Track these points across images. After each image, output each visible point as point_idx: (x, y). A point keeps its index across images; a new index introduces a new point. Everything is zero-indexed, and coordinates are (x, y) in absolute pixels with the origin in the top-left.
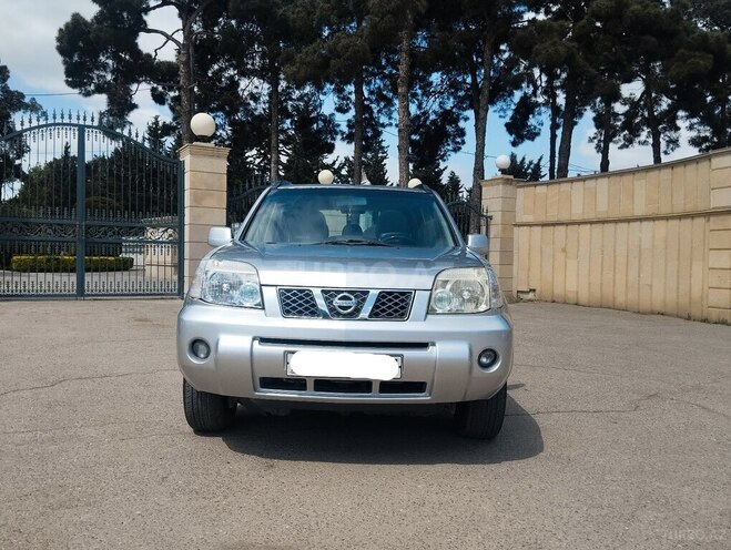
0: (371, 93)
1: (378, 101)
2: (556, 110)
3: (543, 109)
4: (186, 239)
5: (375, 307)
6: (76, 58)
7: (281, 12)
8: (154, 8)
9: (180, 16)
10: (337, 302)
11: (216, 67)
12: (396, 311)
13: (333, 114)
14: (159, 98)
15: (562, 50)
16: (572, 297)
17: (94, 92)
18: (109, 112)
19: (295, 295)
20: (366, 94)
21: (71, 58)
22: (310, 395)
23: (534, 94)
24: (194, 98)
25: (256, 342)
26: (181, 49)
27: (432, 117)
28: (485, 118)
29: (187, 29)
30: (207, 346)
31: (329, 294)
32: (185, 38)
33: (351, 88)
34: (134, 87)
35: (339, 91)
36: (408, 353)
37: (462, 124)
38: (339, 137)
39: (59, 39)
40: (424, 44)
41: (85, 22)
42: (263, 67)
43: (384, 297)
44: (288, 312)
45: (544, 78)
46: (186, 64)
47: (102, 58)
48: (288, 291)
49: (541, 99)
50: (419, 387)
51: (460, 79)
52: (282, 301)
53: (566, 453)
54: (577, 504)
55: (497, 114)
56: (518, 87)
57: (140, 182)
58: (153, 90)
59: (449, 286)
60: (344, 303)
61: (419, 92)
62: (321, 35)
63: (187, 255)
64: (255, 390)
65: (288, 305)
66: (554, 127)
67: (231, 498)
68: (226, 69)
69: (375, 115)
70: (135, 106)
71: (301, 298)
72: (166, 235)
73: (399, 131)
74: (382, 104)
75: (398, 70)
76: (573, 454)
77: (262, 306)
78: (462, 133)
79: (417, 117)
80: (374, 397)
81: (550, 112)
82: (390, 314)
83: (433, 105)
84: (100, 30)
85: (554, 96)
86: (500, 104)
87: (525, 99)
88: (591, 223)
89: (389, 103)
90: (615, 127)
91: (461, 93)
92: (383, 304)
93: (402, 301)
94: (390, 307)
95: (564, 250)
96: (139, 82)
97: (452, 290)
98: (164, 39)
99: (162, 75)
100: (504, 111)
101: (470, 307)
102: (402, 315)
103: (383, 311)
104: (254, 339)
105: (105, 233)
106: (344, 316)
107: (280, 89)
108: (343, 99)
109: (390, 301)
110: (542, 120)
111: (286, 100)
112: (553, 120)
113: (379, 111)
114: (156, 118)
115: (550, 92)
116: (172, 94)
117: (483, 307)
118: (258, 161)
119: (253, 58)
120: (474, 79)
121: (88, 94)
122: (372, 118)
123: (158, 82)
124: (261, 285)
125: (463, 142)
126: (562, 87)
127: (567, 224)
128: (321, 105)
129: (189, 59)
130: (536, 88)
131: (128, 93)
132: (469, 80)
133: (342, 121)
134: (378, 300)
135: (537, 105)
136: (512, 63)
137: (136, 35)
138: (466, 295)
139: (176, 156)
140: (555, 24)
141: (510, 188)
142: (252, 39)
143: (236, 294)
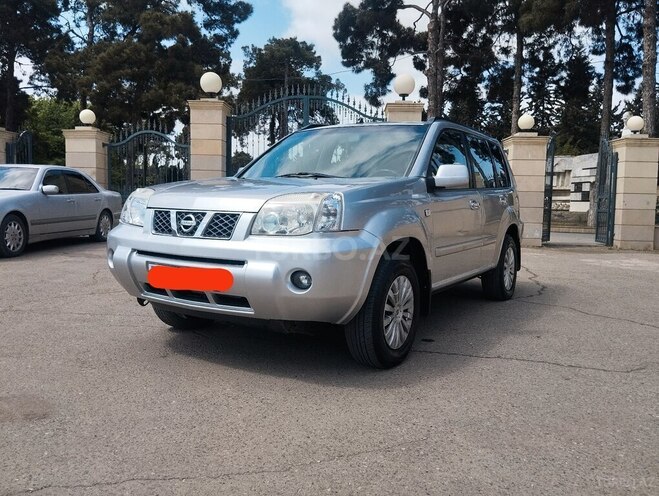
6: (349, 41)
10: (183, 222)
11: (470, 29)
12: (225, 231)
14: (419, 65)
17: (363, 68)
18: (374, 85)
19: (162, 215)
21: (345, 42)
22: (173, 300)
25: (135, 253)
26: (431, 18)
31: (180, 215)
32: (434, 9)
34: (392, 60)
39: (335, 28)
41: (354, 10)
43: (217, 218)
44: (156, 230)
46: (433, 31)
47: (370, 38)
48: (159, 212)
52: (155, 221)
58: (415, 59)
60: (187, 223)
64: (141, 293)
65: (157, 224)
70: (393, 76)
71: (165, 219)
82: (219, 234)
84: (363, 14)
92: (216, 224)
93: (231, 222)
94: (220, 228)
103: (215, 231)
104: (134, 250)
106: (185, 234)
108: (599, 40)
109: (222, 221)
121: (359, 71)
123: (419, 51)
124: (147, 207)
131: (388, 65)
134: (212, 221)
137: (394, 13)
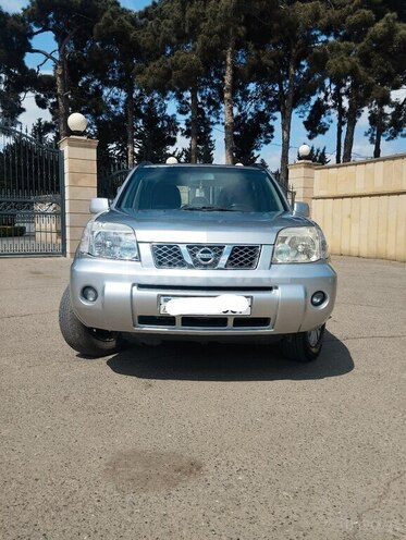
0: (203, 98)
1: (208, 105)
2: (341, 111)
3: (332, 110)
4: (67, 211)
5: (230, 258)
7: (132, 35)
8: (37, 33)
9: (56, 39)
10: (199, 255)
11: (85, 79)
12: (247, 262)
13: (174, 115)
14: (41, 104)
15: (347, 64)
16: (354, 251)
18: (4, 114)
19: (165, 249)
20: (199, 99)
22: (179, 330)
23: (326, 98)
24: (68, 103)
25: (135, 288)
26: (57, 64)
27: (250, 117)
28: (290, 118)
29: (62, 50)
30: (96, 291)
31: (193, 248)
32: (61, 56)
33: (187, 94)
34: (22, 95)
35: (179, 97)
36: (256, 295)
37: (271, 123)
38: (180, 133)
40: (244, 61)
42: (122, 79)
43: (236, 251)
44: (160, 264)
45: (333, 87)
46: (62, 76)
48: (160, 246)
49: (330, 103)
50: (264, 322)
51: (270, 87)
52: (154, 255)
53: (376, 370)
54: (393, 411)
55: (298, 115)
56: (314, 94)
57: (30, 167)
58: (37, 97)
59: (287, 242)
60: (205, 256)
61: (239, 97)
62: (164, 53)
63: (67, 224)
64: (134, 326)
65: (160, 257)
66: (341, 124)
67: (121, 413)
68: (93, 80)
69: (207, 116)
70: (24, 110)
71: (170, 252)
72: (51, 208)
73: (226, 127)
74: (212, 107)
75: (224, 80)
76: (381, 371)
77: (138, 258)
78: (271, 129)
79: (238, 117)
80: (229, 330)
81: (337, 113)
82: (241, 264)
83: (250, 108)
85: (341, 101)
86: (300, 107)
87: (319, 102)
88: (370, 196)
89: (217, 107)
90: (384, 124)
91: (271, 99)
92: (237, 256)
93: (251, 254)
94: (241, 259)
95: (350, 217)
96: (26, 92)
97: (289, 244)
98: (44, 57)
99: (43, 86)
100: (304, 112)
101: (303, 258)
102: (251, 265)
103: (236, 262)
104: (133, 285)
105: (5, 207)
106: (205, 266)
107: (134, 96)
108: (183, 103)
109: (242, 253)
110: (331, 118)
111: (139, 105)
112: (340, 119)
113: (210, 113)
114: (40, 120)
115: (337, 97)
116: (51, 100)
117: (314, 258)
118: (117, 152)
119: (114, 72)
120: (281, 88)
122: (204, 118)
123: (40, 91)
124: (138, 242)
125: (272, 137)
126: (347, 93)
127: (352, 197)
128: (165, 108)
129: (63, 72)
130: (327, 94)
131: (18, 100)
132: (277, 89)
133: (182, 120)
134: (232, 253)
135: (328, 107)
136: (309, 75)
137: (23, 55)
138: (300, 248)
139: (57, 147)
140: (342, 45)
141: (309, 170)
142: (112, 57)
143: (117, 250)
